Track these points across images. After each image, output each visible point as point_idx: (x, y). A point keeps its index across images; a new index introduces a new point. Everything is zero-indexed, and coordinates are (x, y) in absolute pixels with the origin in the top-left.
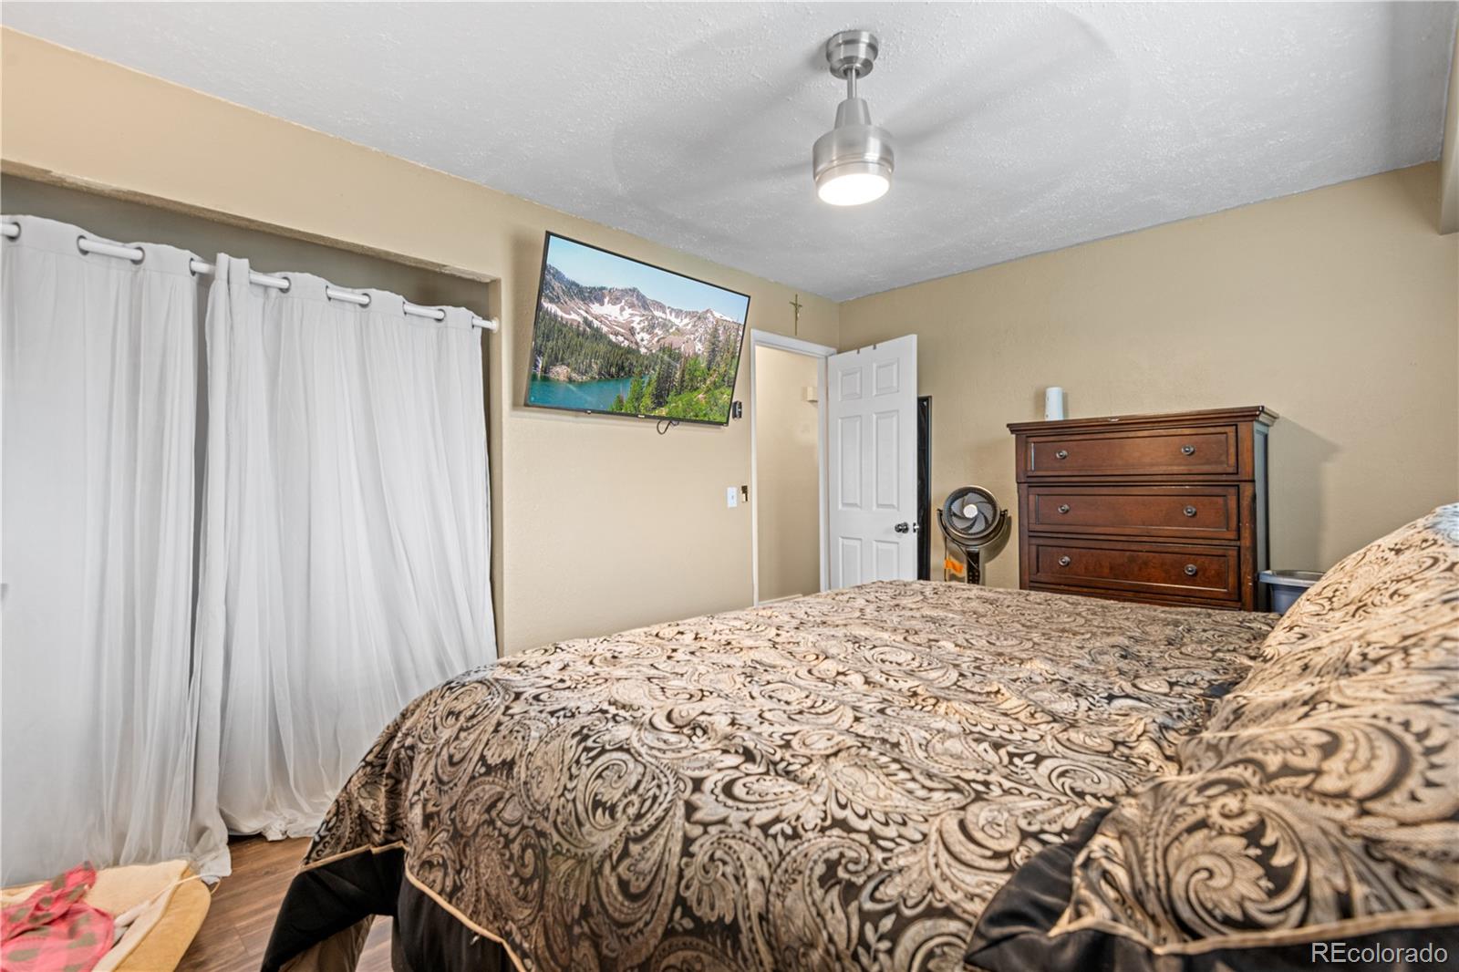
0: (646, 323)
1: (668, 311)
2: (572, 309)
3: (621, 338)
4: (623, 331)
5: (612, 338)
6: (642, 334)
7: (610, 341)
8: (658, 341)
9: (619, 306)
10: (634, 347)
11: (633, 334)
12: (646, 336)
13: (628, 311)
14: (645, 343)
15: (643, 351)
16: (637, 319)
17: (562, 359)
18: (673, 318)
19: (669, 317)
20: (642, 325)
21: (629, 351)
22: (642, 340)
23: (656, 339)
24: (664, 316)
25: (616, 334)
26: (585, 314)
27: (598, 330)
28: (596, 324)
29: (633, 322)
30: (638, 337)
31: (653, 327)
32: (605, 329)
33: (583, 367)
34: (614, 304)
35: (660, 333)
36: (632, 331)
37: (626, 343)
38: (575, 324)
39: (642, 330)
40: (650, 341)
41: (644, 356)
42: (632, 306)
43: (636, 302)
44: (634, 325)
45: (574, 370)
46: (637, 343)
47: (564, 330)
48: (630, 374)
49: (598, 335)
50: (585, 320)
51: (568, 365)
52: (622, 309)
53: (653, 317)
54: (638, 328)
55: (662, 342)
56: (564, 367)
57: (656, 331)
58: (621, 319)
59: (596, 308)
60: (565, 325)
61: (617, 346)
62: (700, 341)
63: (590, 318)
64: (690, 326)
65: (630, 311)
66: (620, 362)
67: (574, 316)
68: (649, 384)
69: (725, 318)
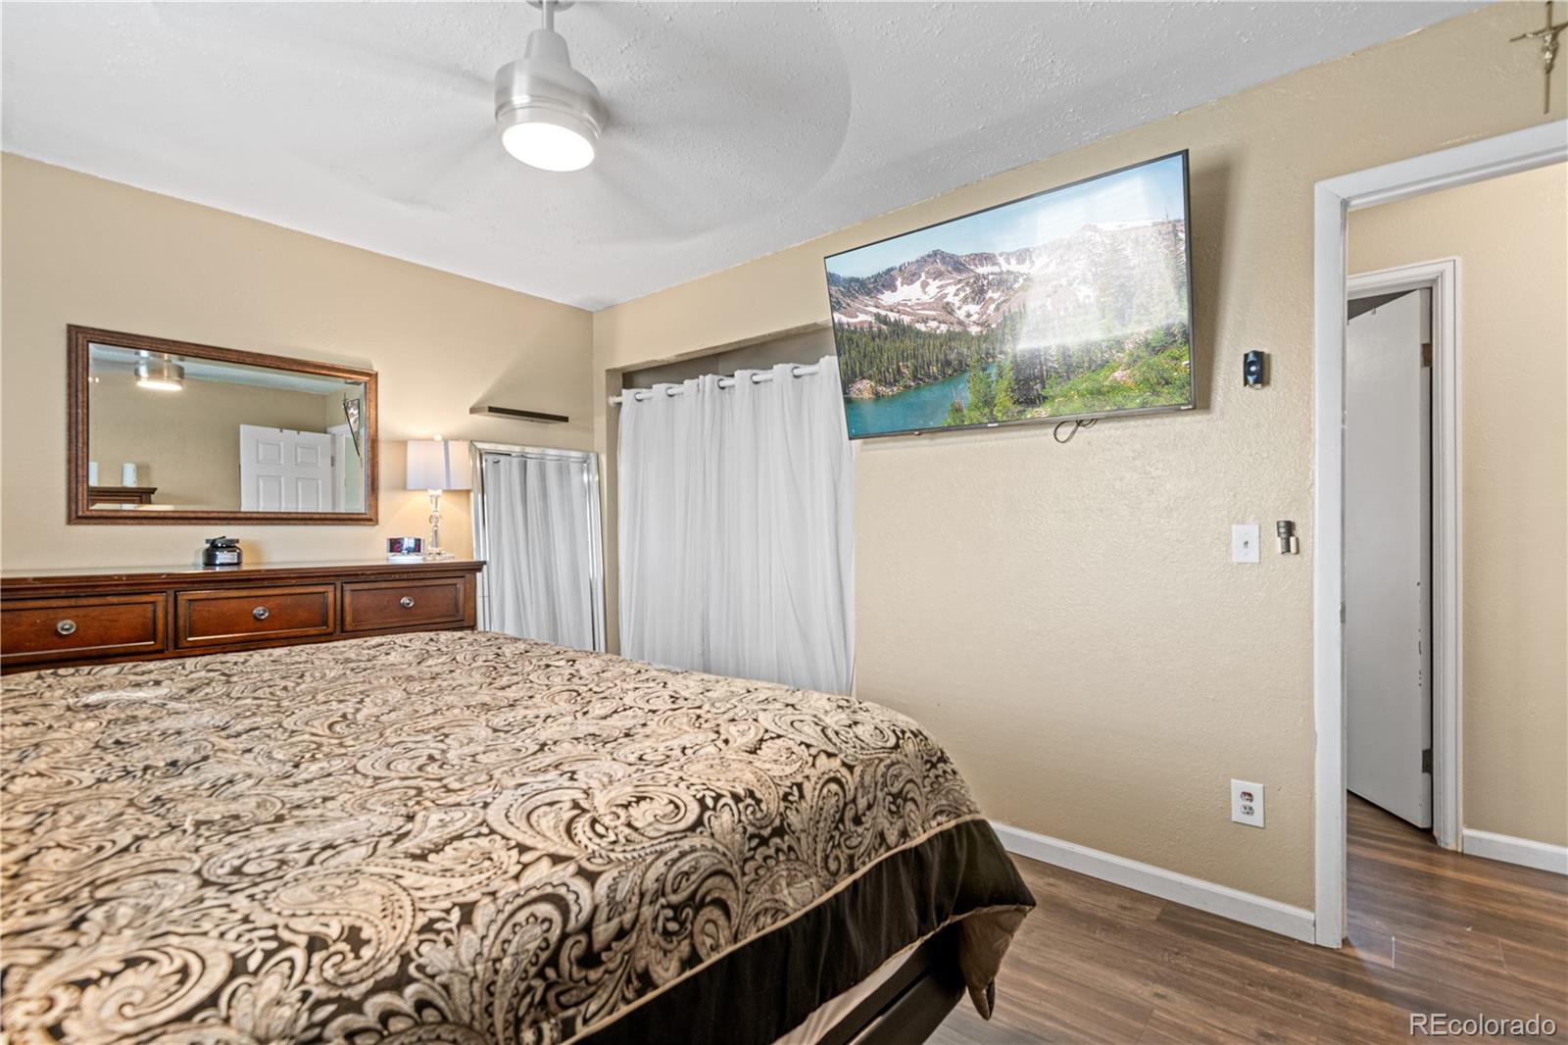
0: (968, 290)
1: (1001, 260)
2: (858, 310)
3: (933, 324)
4: (933, 313)
5: (921, 327)
6: (965, 308)
7: (918, 333)
8: (997, 309)
9: (918, 284)
10: (957, 329)
11: (951, 312)
12: (974, 308)
13: (934, 286)
14: (975, 317)
15: (974, 330)
16: (952, 290)
17: (861, 373)
18: (1014, 267)
19: (1005, 267)
20: (962, 295)
21: (951, 336)
22: (969, 315)
23: (992, 307)
24: (996, 269)
25: (925, 321)
26: (875, 310)
27: (897, 323)
28: (893, 316)
29: (946, 295)
30: (961, 314)
31: (982, 291)
32: (906, 319)
33: (890, 377)
34: (912, 282)
35: (996, 295)
36: (948, 309)
37: (944, 328)
38: (866, 326)
39: (965, 300)
40: (981, 314)
41: (979, 338)
42: (938, 275)
43: (943, 268)
44: (950, 299)
45: (879, 382)
46: (960, 323)
47: (855, 337)
48: (962, 368)
49: (899, 330)
50: (878, 316)
51: (870, 378)
52: (925, 285)
53: (978, 277)
54: (956, 301)
55: (1005, 307)
56: (865, 381)
57: (990, 294)
58: (926, 299)
59: (887, 298)
60: (855, 332)
61: (931, 335)
62: (1084, 281)
63: (883, 313)
64: (1053, 267)
65: (938, 283)
66: (941, 357)
67: (862, 317)
68: (1000, 376)
69: (1129, 225)
